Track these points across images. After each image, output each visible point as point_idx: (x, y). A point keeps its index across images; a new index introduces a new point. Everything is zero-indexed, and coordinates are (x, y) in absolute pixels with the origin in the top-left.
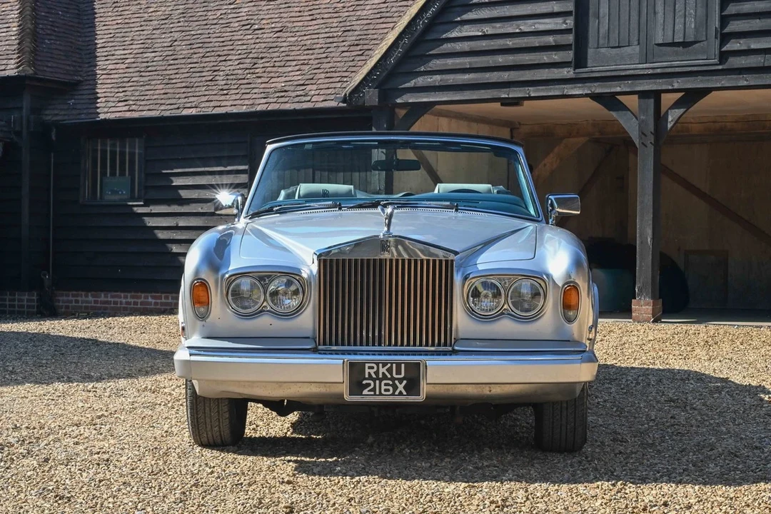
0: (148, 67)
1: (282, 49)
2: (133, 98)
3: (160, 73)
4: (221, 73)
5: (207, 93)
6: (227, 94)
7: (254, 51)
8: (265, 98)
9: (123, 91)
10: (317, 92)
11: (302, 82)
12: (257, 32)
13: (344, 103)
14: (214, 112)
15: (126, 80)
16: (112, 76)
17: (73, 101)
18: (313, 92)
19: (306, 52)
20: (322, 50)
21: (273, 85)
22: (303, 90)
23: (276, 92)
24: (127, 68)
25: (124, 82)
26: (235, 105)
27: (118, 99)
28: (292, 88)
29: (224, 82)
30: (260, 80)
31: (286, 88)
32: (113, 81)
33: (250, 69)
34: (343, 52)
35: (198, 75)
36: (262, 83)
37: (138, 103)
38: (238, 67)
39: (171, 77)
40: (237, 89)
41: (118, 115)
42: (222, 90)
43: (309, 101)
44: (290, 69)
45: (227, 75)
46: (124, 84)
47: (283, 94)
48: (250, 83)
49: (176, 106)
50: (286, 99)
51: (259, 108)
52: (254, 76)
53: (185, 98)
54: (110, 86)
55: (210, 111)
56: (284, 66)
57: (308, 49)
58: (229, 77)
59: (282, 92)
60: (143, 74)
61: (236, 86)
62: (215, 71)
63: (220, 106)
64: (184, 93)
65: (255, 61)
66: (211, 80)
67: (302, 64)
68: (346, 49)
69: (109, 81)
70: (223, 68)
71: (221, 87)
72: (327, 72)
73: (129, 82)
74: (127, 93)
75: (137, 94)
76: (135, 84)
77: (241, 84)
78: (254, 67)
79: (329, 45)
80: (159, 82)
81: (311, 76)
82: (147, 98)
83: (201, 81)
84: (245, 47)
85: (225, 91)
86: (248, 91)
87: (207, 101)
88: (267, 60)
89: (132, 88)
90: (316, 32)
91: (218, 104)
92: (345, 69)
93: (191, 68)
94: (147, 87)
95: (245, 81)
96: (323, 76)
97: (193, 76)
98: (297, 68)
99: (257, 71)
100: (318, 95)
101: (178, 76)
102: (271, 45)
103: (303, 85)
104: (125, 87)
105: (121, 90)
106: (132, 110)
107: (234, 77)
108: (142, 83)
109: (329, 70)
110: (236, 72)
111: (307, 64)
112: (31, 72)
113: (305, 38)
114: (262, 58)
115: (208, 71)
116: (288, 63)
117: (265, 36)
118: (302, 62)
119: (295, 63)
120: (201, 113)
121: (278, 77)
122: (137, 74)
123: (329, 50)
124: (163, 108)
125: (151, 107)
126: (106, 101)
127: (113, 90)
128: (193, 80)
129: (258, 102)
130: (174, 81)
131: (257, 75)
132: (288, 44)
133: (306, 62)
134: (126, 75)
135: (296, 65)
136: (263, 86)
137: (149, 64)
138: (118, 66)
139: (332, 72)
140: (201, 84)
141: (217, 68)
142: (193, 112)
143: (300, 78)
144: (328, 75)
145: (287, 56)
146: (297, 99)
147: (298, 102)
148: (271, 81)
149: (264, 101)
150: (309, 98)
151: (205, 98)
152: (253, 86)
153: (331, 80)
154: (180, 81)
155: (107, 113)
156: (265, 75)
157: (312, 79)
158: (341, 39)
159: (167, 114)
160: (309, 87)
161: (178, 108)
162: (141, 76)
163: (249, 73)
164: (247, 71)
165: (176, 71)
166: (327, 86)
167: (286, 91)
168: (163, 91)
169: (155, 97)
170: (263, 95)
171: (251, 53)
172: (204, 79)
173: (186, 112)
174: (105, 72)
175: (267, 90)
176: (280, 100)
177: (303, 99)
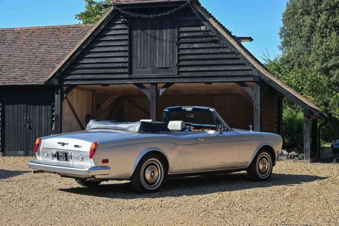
1: (11, 63)
10: (29, 79)
13: (45, 84)
18: (27, 79)
20: (28, 64)
21: (11, 76)
22: (23, 78)
28: (19, 77)
30: (5, 74)
43: (26, 82)
44: (16, 70)
47: (15, 79)
50: (17, 81)
51: (7, 84)
52: (2, 72)
56: (13, 69)
57: (22, 63)
65: (1, 66)
67: (21, 69)
68: (37, 64)
72: (31, 72)
78: (1, 69)
79: (30, 62)
81: (25, 73)
86: (1, 78)
88: (6, 66)
90: (24, 57)
92: (38, 71)
96: (30, 73)
98: (19, 70)
99: (3, 70)
102: (6, 61)
103: (23, 76)
111: (23, 69)
113: (20, 59)
114: (4, 66)
116: (15, 68)
117: (3, 57)
118: (21, 68)
119: (18, 68)
121: (12, 73)
123: (30, 64)
129: (5, 82)
132: (13, 61)
133: (22, 68)
136: (6, 76)
139: (34, 72)
143: (21, 73)
144: (32, 73)
145: (14, 65)
146: (21, 81)
148: (9, 74)
149: (9, 81)
152: (2, 76)
153: (33, 75)
156: (7, 72)
158: (34, 60)
160: (25, 77)
163: (0, 71)
166: (32, 77)
167: (16, 78)
170: (7, 79)
175: (9, 78)
176: (15, 81)
177: (24, 81)
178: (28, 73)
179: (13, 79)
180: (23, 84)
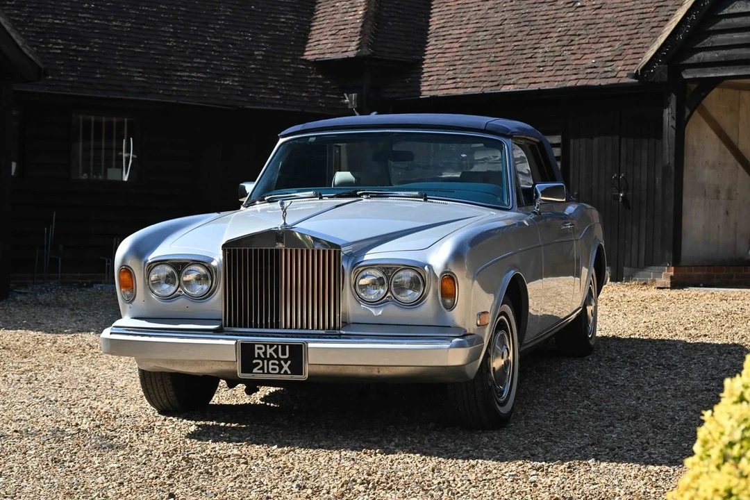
0: (478, 46)
1: (599, 26)
2: (460, 76)
3: (488, 51)
4: (541, 50)
5: (525, 70)
6: (543, 71)
7: (572, 28)
8: (575, 74)
9: (454, 69)
10: (622, 68)
11: (610, 58)
12: (579, 9)
13: (636, 79)
14: (529, 89)
15: (457, 58)
16: (446, 55)
17: (410, 79)
18: (619, 68)
19: (618, 29)
20: (634, 26)
21: (584, 62)
22: (611, 66)
23: (586, 68)
24: (460, 47)
25: (455, 60)
26: (548, 82)
27: (447, 77)
28: (601, 64)
29: (542, 59)
30: (573, 57)
31: (595, 65)
32: (446, 59)
33: (567, 46)
34: (653, 27)
35: (520, 52)
36: (576, 59)
37: (465, 80)
38: (556, 44)
39: (497, 55)
40: (552, 66)
41: (445, 92)
42: (539, 67)
43: (615, 77)
44: (602, 45)
45: (546, 52)
46: (455, 63)
47: (592, 70)
48: (565, 60)
49: (496, 83)
50: (595, 75)
51: (569, 84)
52: (569, 53)
53: (506, 75)
54: (443, 64)
55: (525, 88)
56: (597, 43)
57: (622, 26)
58: (546, 54)
59: (592, 68)
60: (473, 52)
61: (552, 63)
62: (536, 48)
63: (535, 83)
64: (506, 70)
65: (572, 38)
66: (531, 58)
67: (614, 41)
68: (656, 24)
69: (443, 60)
70: (543, 45)
71: (538, 65)
72: (635, 48)
73: (460, 60)
74: (457, 71)
75: (466, 71)
76: (465, 62)
77: (556, 61)
78: (571, 44)
79: (641, 21)
80: (485, 60)
81: (619, 53)
82: (472, 75)
83: (522, 59)
84: (565, 24)
85: (541, 69)
86: (561, 68)
87: (524, 78)
88: (584, 37)
89: (462, 66)
90: (631, 8)
91: (533, 80)
93: (515, 46)
94: (474, 65)
95: (561, 58)
96: (631, 51)
97: (515, 53)
98: (609, 44)
99: (573, 48)
100: (624, 70)
101: (502, 54)
102: (589, 22)
103: (612, 61)
104: (455, 65)
105: (451, 68)
106: (458, 88)
107: (551, 54)
108: (470, 61)
109: (637, 46)
110: (554, 49)
111: (619, 40)
112: (368, 53)
113: (621, 14)
114: (579, 35)
115: (530, 48)
116: (602, 40)
117: (585, 13)
118: (614, 38)
119: (607, 39)
120: (518, 90)
121: (591, 53)
122: (469, 52)
123: (641, 26)
124: (485, 85)
125: (476, 84)
126: (437, 79)
127: (444, 68)
128: (515, 57)
129: (568, 78)
130: (498, 59)
131: (572, 52)
132: (604, 20)
133: (618, 38)
134: (459, 54)
135: (609, 42)
136: (576, 62)
137: (480, 43)
138: (452, 45)
139: (640, 47)
140: (522, 61)
141: (538, 46)
142: (510, 88)
143: (610, 54)
144: (635, 51)
145: (602, 32)
146: (604, 75)
147: (605, 78)
148: (583, 58)
149: (574, 77)
150: (614, 74)
151: (522, 75)
152: (566, 62)
154: (503, 58)
155: (437, 90)
156: (579, 51)
157: (620, 55)
158: (654, 15)
159: (487, 91)
160: (616, 63)
161: (498, 85)
162: (471, 54)
163: (565, 50)
164: (564, 48)
165: (502, 49)
167: (595, 67)
168: (487, 69)
169: (481, 74)
170: (574, 72)
171: (569, 30)
172: (525, 56)
173: (505, 89)
174: (441, 51)
175: (578, 67)
176: (589, 76)
177: (610, 75)
178: (626, 52)
179: (589, 71)
180: (604, 82)
